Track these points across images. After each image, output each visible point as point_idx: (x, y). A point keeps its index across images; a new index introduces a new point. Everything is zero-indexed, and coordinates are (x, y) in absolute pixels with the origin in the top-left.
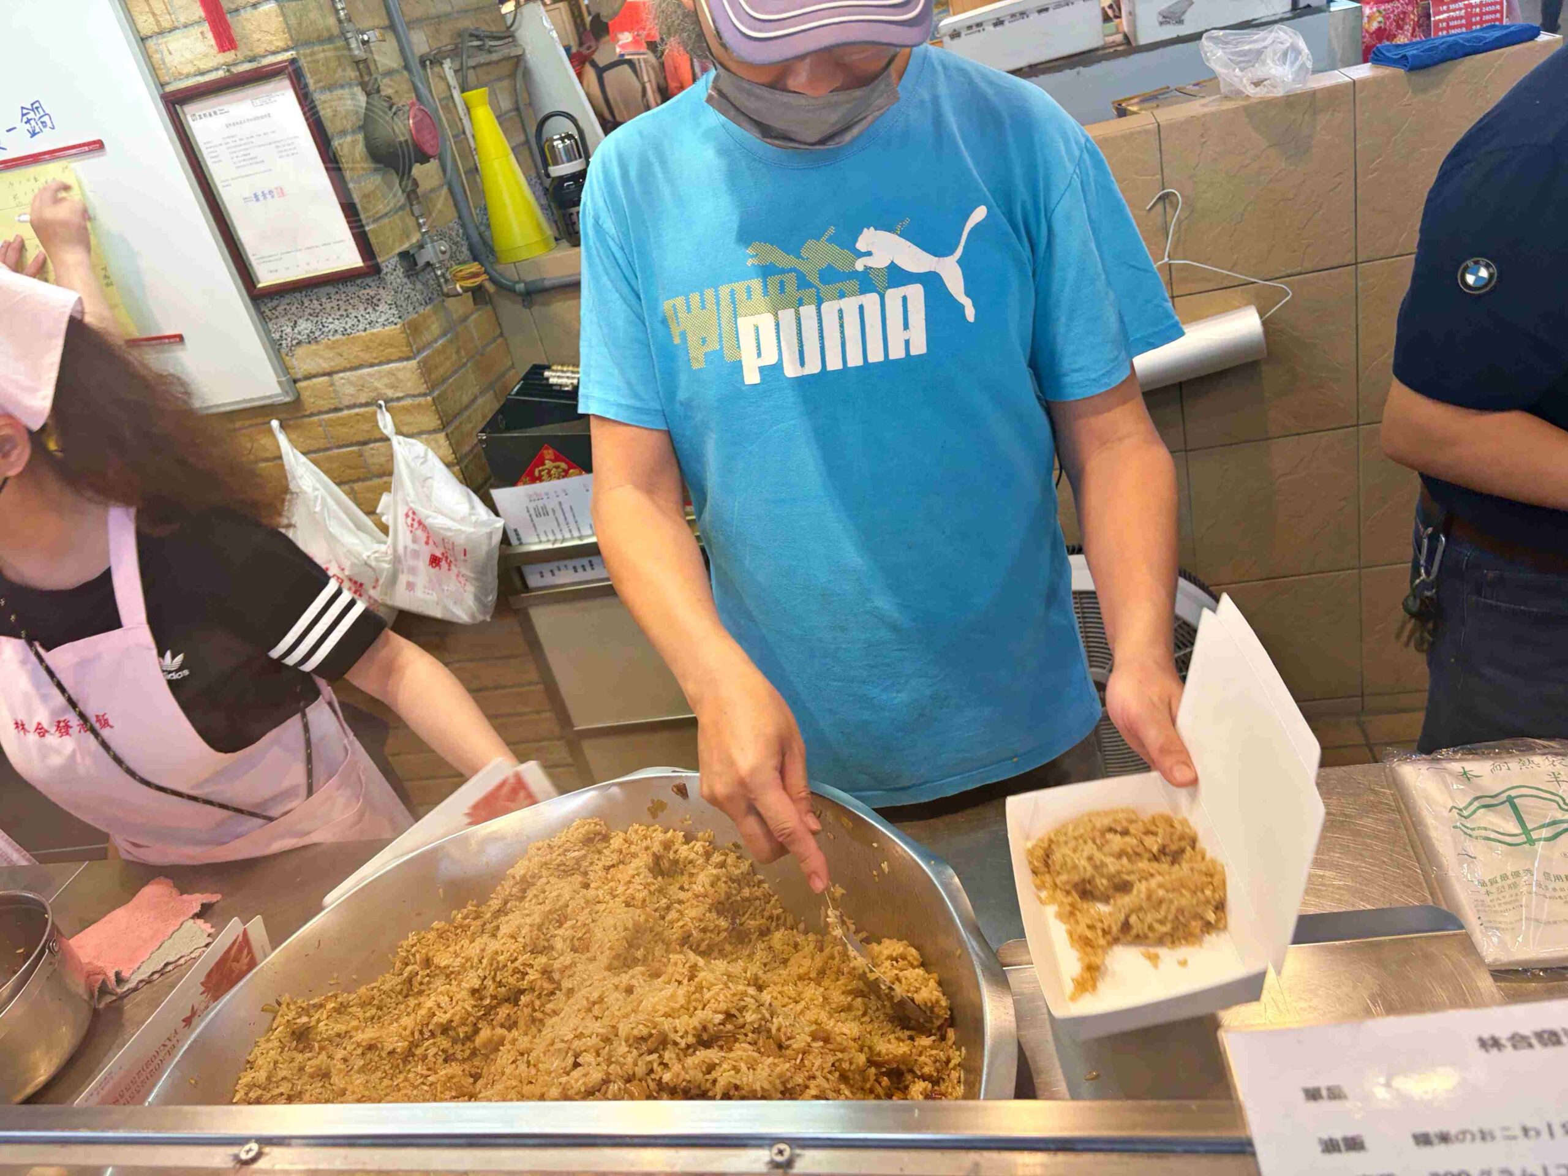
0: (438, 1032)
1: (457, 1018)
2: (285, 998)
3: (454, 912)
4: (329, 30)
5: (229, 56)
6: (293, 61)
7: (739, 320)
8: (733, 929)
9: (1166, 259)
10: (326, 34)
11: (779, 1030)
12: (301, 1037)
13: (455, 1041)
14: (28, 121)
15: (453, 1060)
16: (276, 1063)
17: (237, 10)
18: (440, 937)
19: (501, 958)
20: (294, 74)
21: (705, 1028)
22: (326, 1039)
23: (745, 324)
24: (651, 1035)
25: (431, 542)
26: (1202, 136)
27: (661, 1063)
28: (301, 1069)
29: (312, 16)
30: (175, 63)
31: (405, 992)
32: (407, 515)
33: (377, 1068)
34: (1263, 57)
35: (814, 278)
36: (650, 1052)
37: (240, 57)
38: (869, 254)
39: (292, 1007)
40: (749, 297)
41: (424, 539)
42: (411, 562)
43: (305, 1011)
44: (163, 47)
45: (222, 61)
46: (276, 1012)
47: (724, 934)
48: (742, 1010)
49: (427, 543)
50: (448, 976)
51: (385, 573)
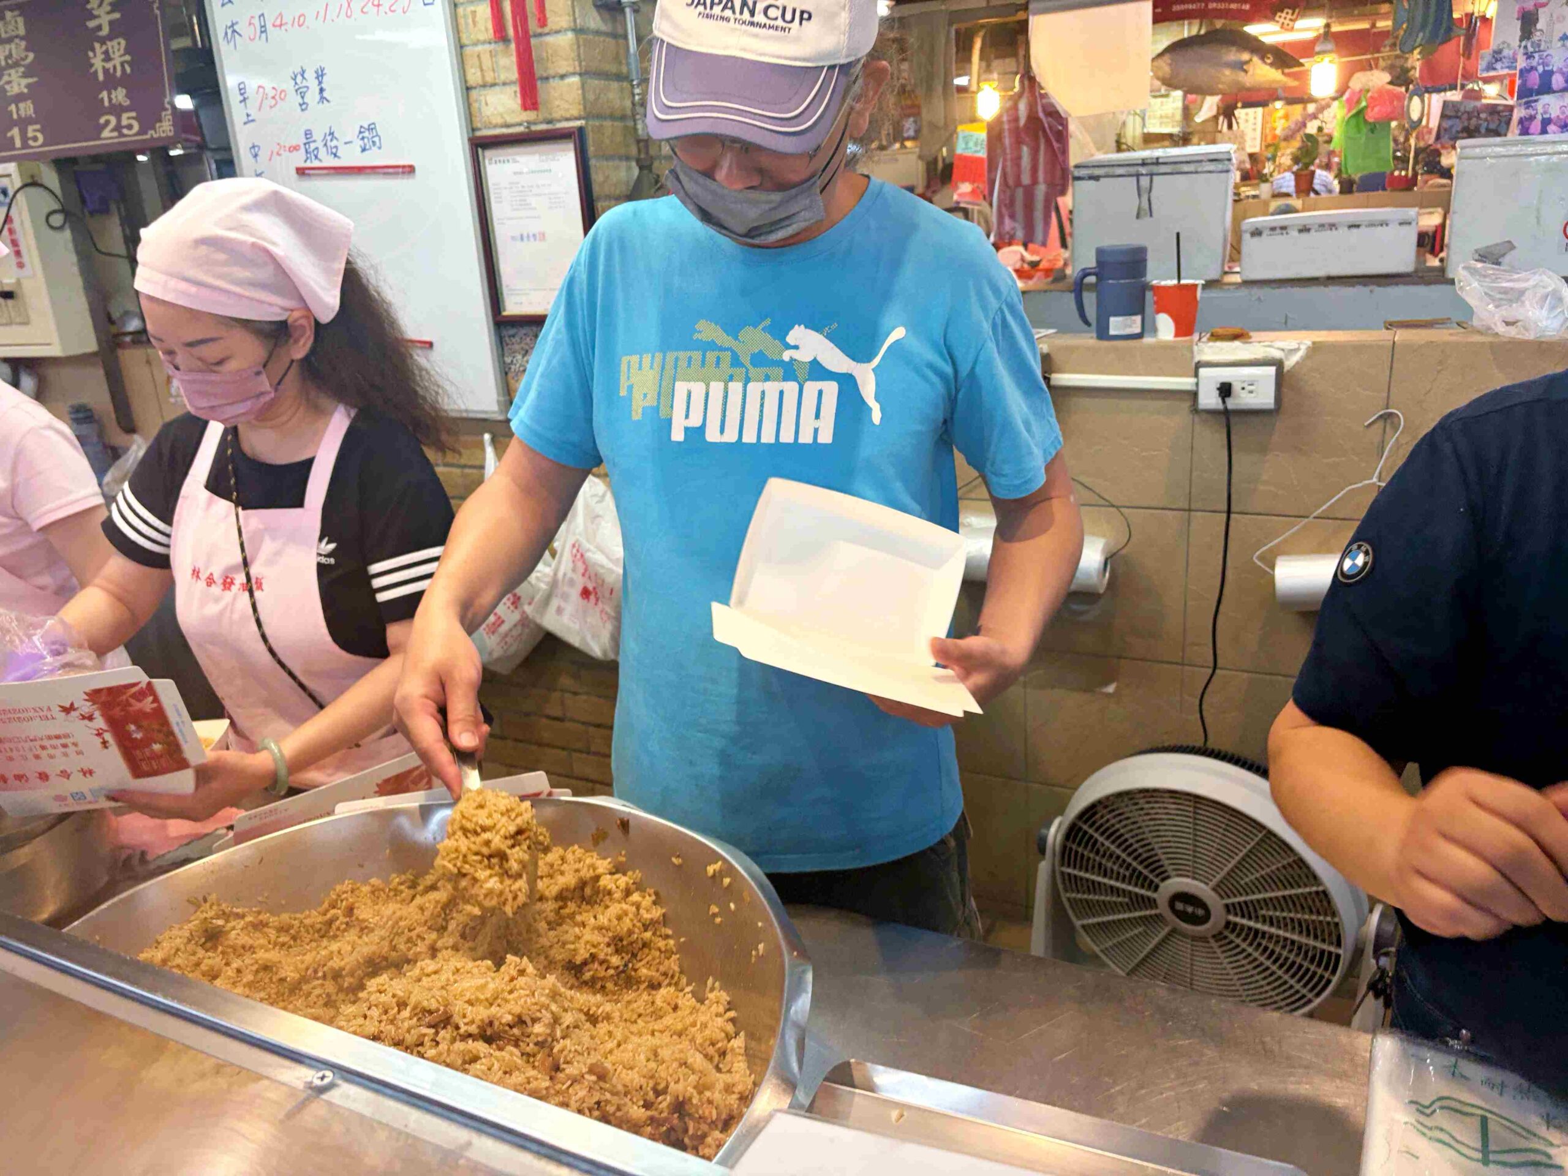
0: (329, 976)
1: (348, 968)
2: (213, 897)
3: (394, 875)
4: (624, 109)
5: (531, 115)
6: (581, 129)
7: (677, 384)
8: (623, 972)
9: (1375, 480)
10: (618, 113)
11: (562, 1051)
12: (212, 937)
13: (341, 989)
14: (363, 138)
15: (332, 1007)
16: (178, 950)
17: (547, 78)
18: (373, 892)
19: (402, 924)
20: (578, 138)
21: (491, 1024)
22: (231, 947)
23: (681, 388)
24: (438, 1010)
25: (587, 575)
26: (1440, 363)
27: (433, 1040)
28: (198, 964)
29: (611, 96)
30: (489, 113)
31: (322, 932)
32: (574, 546)
33: (264, 989)
34: (1523, 298)
35: (746, 360)
36: (430, 1026)
37: (541, 117)
38: (796, 347)
39: (215, 907)
40: (689, 365)
41: (582, 571)
42: (566, 589)
43: (226, 916)
44: (482, 98)
45: (525, 118)
46: (199, 906)
47: (611, 972)
48: (534, 1020)
49: (583, 575)
50: (362, 930)
51: (541, 593)
